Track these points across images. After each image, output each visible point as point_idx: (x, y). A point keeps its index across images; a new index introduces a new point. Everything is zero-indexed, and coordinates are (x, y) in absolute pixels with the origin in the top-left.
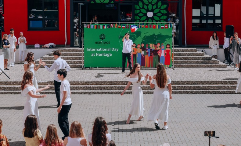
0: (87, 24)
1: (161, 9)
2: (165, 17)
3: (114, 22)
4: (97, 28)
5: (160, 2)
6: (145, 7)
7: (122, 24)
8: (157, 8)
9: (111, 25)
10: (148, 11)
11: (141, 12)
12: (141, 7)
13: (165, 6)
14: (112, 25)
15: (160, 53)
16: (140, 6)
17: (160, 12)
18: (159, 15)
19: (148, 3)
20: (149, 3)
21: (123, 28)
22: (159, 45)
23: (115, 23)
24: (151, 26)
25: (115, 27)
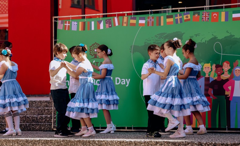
0: (64, 21)
3: (121, 13)
4: (84, 29)
7: (138, 17)
9: (114, 19)
14: (116, 18)
15: (230, 88)
21: (141, 25)
22: (226, 67)
23: (124, 15)
24: (206, 17)
25: (123, 25)
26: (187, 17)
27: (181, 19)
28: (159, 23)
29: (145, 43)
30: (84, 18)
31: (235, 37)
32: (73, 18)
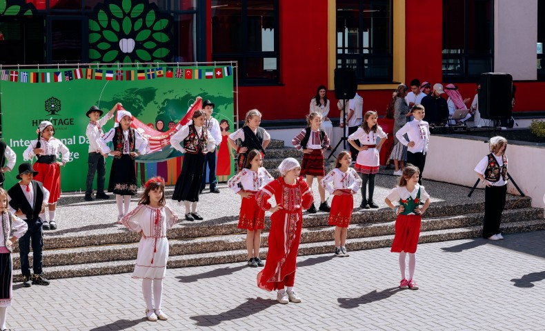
0: (10, 70)
1: (153, 32)
2: (164, 52)
3: (85, 64)
5: (152, 11)
6: (115, 25)
7: (104, 69)
8: (144, 27)
9: (75, 72)
10: (121, 35)
11: (103, 39)
12: (105, 25)
13: (164, 23)
14: (78, 70)
16: (101, 23)
17: (151, 39)
18: (150, 45)
19: (121, 16)
20: (125, 15)
21: (108, 78)
23: (88, 67)
24: (179, 73)
25: (86, 78)
26: (160, 72)
27: (153, 74)
28: (129, 77)
29: (114, 98)
30: (36, 68)
31: (209, 94)
32: (21, 68)
